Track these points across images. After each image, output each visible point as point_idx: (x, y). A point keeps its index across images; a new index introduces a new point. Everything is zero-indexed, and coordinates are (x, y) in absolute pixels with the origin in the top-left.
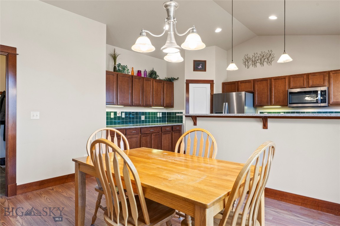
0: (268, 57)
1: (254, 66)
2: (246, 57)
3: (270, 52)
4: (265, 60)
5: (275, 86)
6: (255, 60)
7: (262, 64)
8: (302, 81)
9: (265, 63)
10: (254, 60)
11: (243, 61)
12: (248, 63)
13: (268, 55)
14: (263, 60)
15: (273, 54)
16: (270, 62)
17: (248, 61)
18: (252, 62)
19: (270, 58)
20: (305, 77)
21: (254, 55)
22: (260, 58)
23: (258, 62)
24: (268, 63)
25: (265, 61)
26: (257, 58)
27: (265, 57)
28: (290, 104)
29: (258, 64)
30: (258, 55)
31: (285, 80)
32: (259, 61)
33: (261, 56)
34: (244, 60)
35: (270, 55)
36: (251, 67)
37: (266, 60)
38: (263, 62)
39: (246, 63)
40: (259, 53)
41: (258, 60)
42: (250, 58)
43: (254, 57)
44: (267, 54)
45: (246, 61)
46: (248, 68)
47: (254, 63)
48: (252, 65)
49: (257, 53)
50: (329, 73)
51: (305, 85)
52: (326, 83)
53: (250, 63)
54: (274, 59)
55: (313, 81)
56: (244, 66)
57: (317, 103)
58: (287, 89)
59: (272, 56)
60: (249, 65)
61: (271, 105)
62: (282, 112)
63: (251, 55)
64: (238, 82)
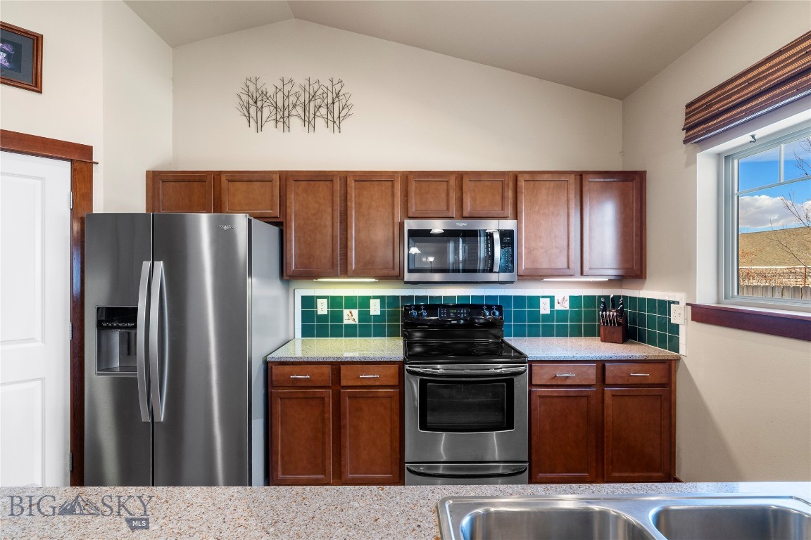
0: (330, 101)
1: (280, 124)
2: (252, 88)
3: (338, 87)
4: (320, 109)
5: (359, 205)
6: (286, 105)
7: (308, 122)
8: (443, 196)
9: (320, 122)
10: (280, 104)
11: (238, 99)
12: (259, 113)
13: (330, 94)
14: (312, 111)
15: (347, 96)
16: (337, 122)
17: (259, 104)
18: (272, 108)
19: (336, 105)
20: (452, 182)
21: (280, 86)
22: (302, 99)
23: (294, 112)
24: (331, 123)
25: (318, 114)
26: (293, 99)
27: (318, 101)
28: (410, 271)
29: (295, 122)
30: (296, 89)
31: (393, 186)
32: (300, 110)
33: (307, 94)
34: (245, 98)
35: (338, 95)
36: (269, 126)
37: (323, 111)
38: (312, 116)
39: (253, 110)
40: (300, 80)
41: (294, 106)
42: (264, 94)
43: (280, 95)
44: (326, 90)
45: (251, 102)
46: (260, 128)
47: (283, 116)
48: (274, 122)
49: (291, 81)
50: (515, 176)
51: (453, 211)
52: (509, 210)
53: (266, 111)
54: (350, 113)
55: (474, 199)
56: (245, 120)
57: (491, 271)
58: (398, 219)
59: (344, 101)
60: (264, 119)
61: (345, 272)
62: (375, 297)
63: (269, 85)
64: (219, 176)
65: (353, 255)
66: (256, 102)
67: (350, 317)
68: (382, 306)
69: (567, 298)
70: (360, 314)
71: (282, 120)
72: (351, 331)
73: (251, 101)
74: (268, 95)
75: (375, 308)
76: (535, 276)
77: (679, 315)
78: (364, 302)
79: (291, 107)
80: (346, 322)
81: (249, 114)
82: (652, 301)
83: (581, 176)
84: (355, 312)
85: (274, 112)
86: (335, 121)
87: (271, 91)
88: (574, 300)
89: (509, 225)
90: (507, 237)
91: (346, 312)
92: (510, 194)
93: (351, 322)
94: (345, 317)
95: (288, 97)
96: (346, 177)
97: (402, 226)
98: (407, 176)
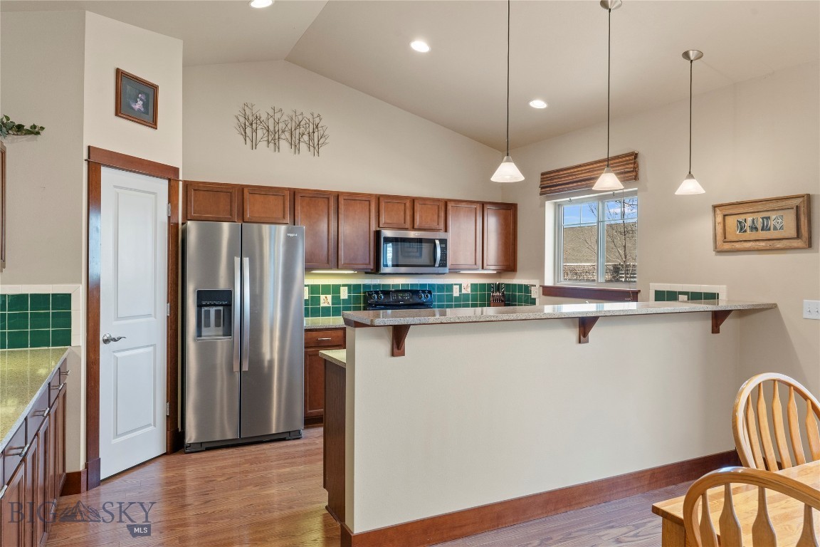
0: (311, 131)
1: (272, 145)
2: (248, 112)
3: (317, 120)
4: (304, 136)
5: (347, 217)
6: (277, 129)
7: (295, 146)
8: (402, 213)
9: (303, 146)
10: (271, 128)
11: (236, 121)
12: (254, 134)
13: (311, 125)
14: (297, 137)
15: (324, 128)
16: (317, 148)
17: (254, 126)
18: (265, 131)
19: (316, 134)
21: (271, 113)
22: (289, 126)
23: (283, 136)
24: (312, 148)
25: (302, 140)
26: (282, 126)
27: (302, 130)
28: (384, 265)
29: (284, 144)
30: (285, 118)
31: (369, 205)
32: (287, 135)
33: (294, 124)
34: (242, 120)
35: (317, 127)
36: (262, 145)
37: (306, 138)
38: (297, 141)
39: (249, 130)
40: (288, 111)
41: (283, 132)
42: (258, 118)
43: (271, 121)
44: (308, 121)
46: (254, 146)
47: (274, 139)
48: (266, 143)
49: (281, 110)
50: (446, 202)
51: (408, 225)
52: (442, 224)
53: (260, 133)
54: (326, 141)
55: (421, 217)
56: (241, 138)
57: (434, 266)
58: (374, 228)
59: (322, 132)
60: (258, 139)
62: (344, 285)
63: (263, 111)
64: (242, 188)
65: (342, 253)
66: (251, 124)
67: (326, 301)
68: (349, 292)
69: (470, 285)
70: (333, 298)
71: (273, 141)
72: (326, 311)
73: (247, 123)
74: (262, 119)
75: (344, 294)
77: (536, 293)
78: (336, 289)
79: (280, 132)
80: (322, 305)
81: (245, 133)
82: (520, 286)
83: (483, 204)
84: (330, 297)
85: (266, 134)
86: (315, 147)
87: (264, 117)
88: (474, 286)
89: (442, 235)
90: (443, 242)
91: (322, 297)
92: (442, 214)
93: (326, 305)
94: (322, 301)
95: (278, 123)
96: (337, 196)
97: (378, 234)
98: (379, 198)
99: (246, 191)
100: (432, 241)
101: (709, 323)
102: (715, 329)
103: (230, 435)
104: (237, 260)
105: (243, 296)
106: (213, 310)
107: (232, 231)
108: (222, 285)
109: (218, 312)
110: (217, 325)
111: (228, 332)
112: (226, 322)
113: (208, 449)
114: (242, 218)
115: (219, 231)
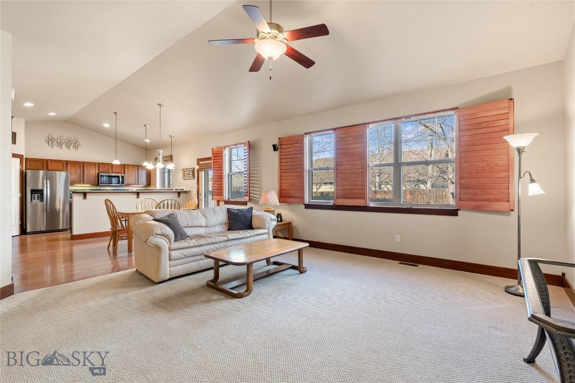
0: (74, 143)
1: (59, 147)
2: (50, 137)
3: (77, 140)
5: (88, 170)
7: (68, 147)
8: (108, 168)
9: (71, 148)
10: (59, 142)
11: (45, 139)
12: (52, 143)
13: (74, 141)
14: (69, 145)
16: (77, 148)
17: (52, 141)
18: (56, 142)
19: (76, 144)
21: (59, 137)
22: (66, 141)
24: (75, 148)
26: (63, 141)
27: (71, 142)
28: (100, 183)
29: (64, 147)
30: (64, 139)
31: (95, 166)
32: (65, 144)
33: (68, 141)
34: (47, 139)
35: (77, 142)
36: (55, 147)
37: (72, 145)
40: (65, 137)
42: (54, 139)
43: (59, 140)
45: (50, 140)
46: (52, 147)
47: (60, 145)
48: (57, 146)
49: (62, 136)
50: (124, 165)
51: (110, 172)
52: (123, 172)
53: (54, 143)
54: (80, 146)
55: (115, 169)
56: (47, 145)
57: (119, 184)
58: (97, 173)
59: (79, 143)
60: (54, 145)
61: (84, 183)
63: (55, 136)
64: (47, 160)
65: (85, 180)
76: (128, 185)
79: (62, 143)
81: (49, 143)
83: (138, 166)
85: (57, 144)
87: (56, 138)
89: (122, 175)
90: (123, 177)
92: (123, 169)
95: (61, 140)
96: (83, 163)
97: (98, 174)
98: (99, 164)
99: (49, 162)
100: (118, 177)
101: (177, 195)
102: (179, 196)
103: (44, 229)
104: (45, 181)
105: (47, 192)
106: (36, 195)
107: (44, 173)
108: (40, 188)
109: (38, 196)
110: (38, 199)
111: (42, 200)
112: (41, 198)
113: (35, 234)
114: (47, 169)
115: (39, 173)
